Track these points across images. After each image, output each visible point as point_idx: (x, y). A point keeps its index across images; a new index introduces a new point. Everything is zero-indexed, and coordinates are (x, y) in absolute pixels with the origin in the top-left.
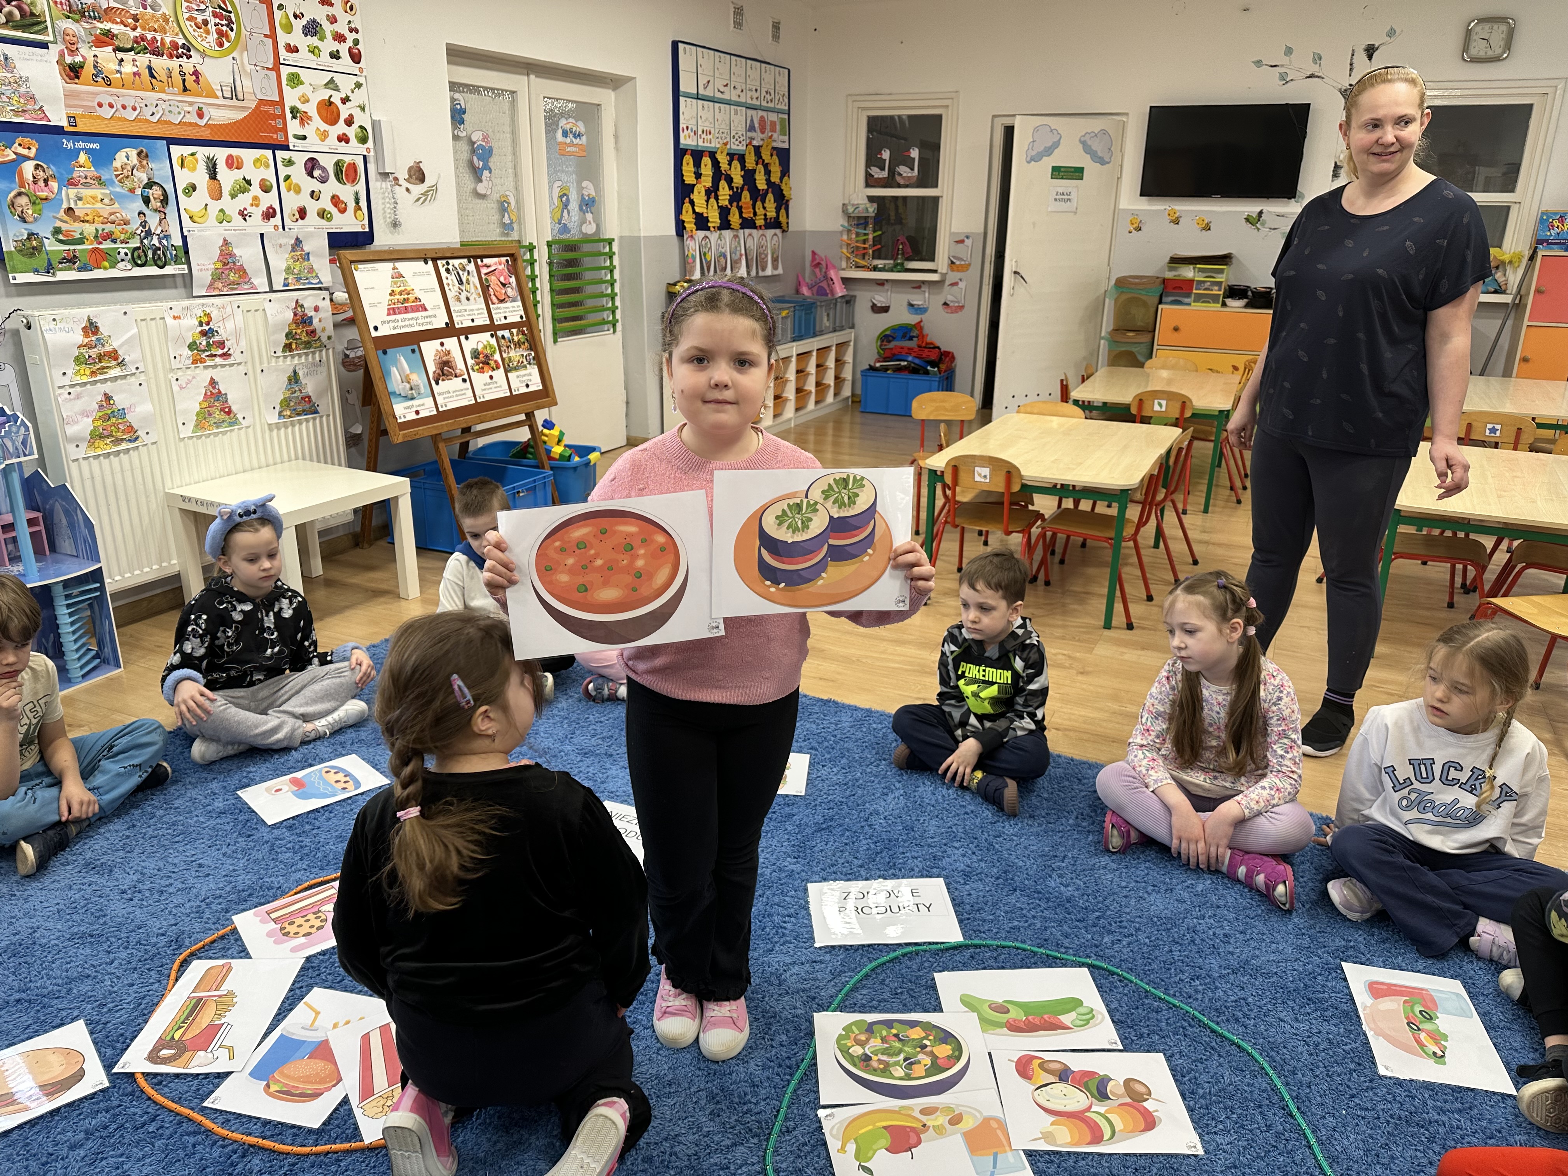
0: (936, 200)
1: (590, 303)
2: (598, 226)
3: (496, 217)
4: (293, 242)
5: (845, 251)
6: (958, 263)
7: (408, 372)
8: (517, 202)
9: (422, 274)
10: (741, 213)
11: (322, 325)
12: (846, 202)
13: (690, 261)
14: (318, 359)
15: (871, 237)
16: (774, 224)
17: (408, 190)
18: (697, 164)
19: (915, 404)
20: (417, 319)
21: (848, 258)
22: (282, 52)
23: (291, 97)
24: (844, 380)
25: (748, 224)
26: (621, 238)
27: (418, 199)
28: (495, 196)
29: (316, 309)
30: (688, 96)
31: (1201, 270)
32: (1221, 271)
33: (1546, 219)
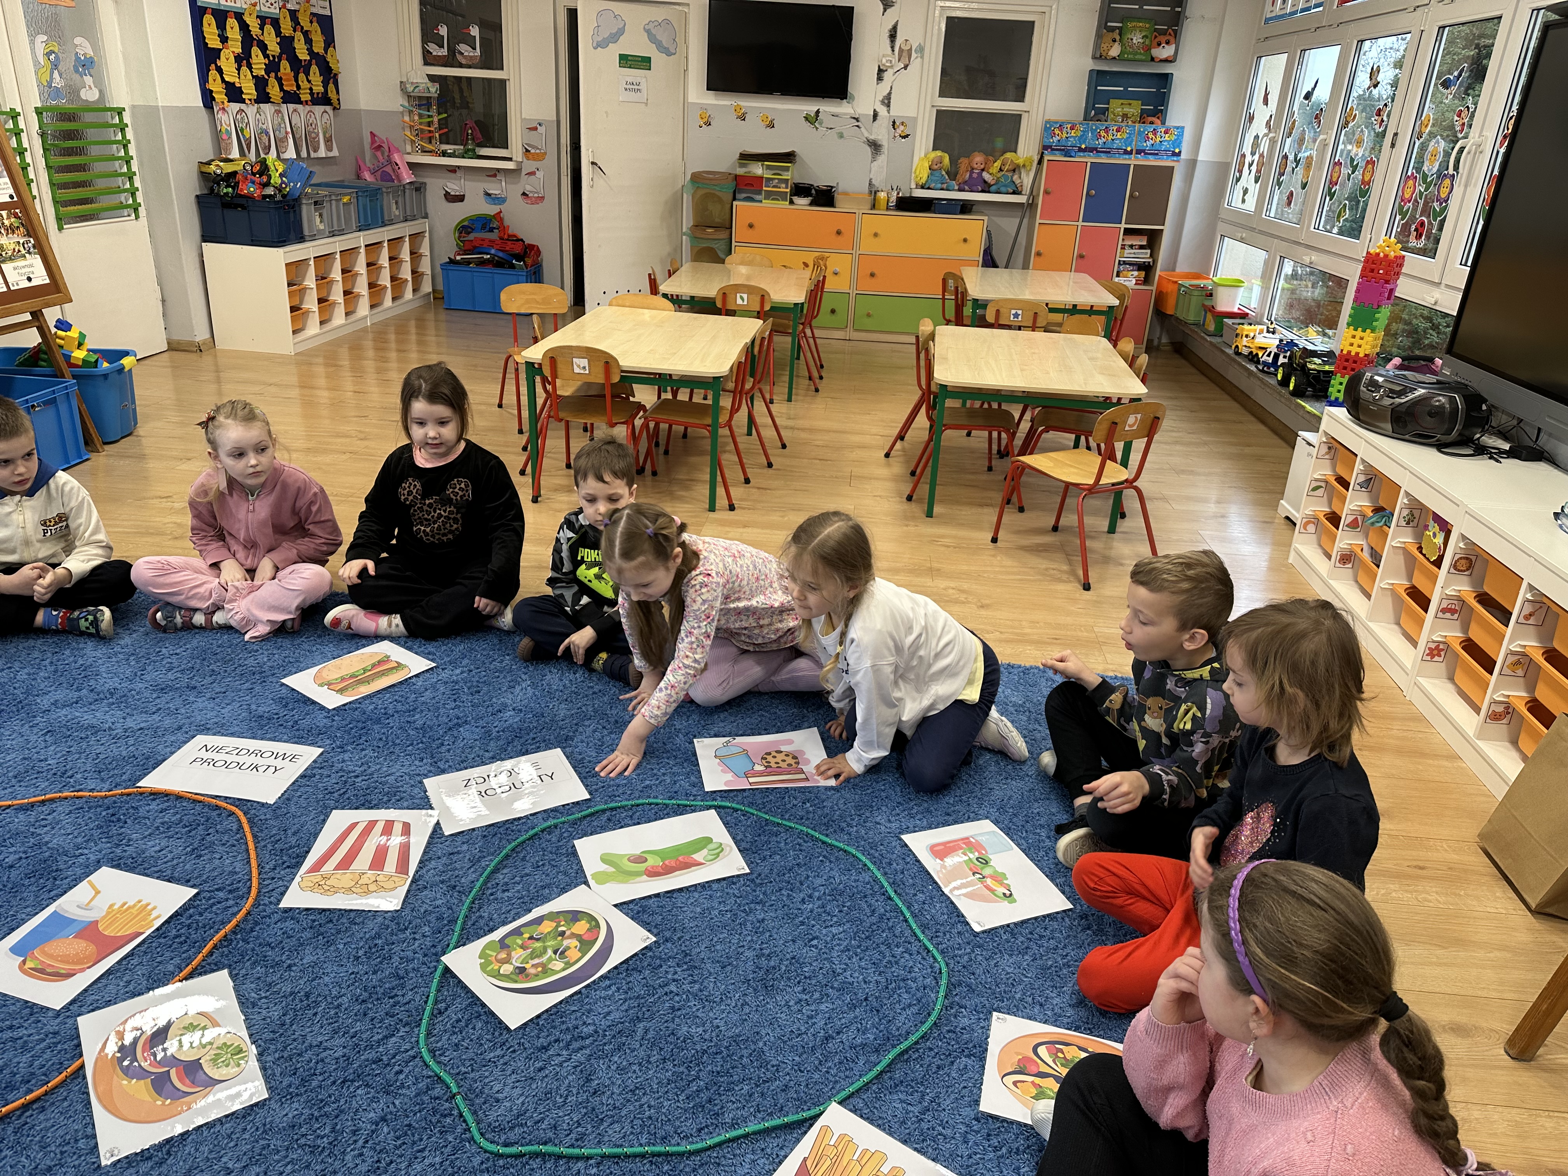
0: (503, 83)
1: (101, 183)
2: (101, 92)
5: (408, 133)
6: (533, 151)
10: (281, 85)
12: (404, 80)
13: (225, 137)
15: (436, 119)
16: (323, 100)
18: (221, 27)
19: (503, 296)
21: (413, 142)
24: (423, 274)
25: (291, 98)
26: (133, 105)
31: (768, 167)
32: (787, 169)
33: (1049, 128)
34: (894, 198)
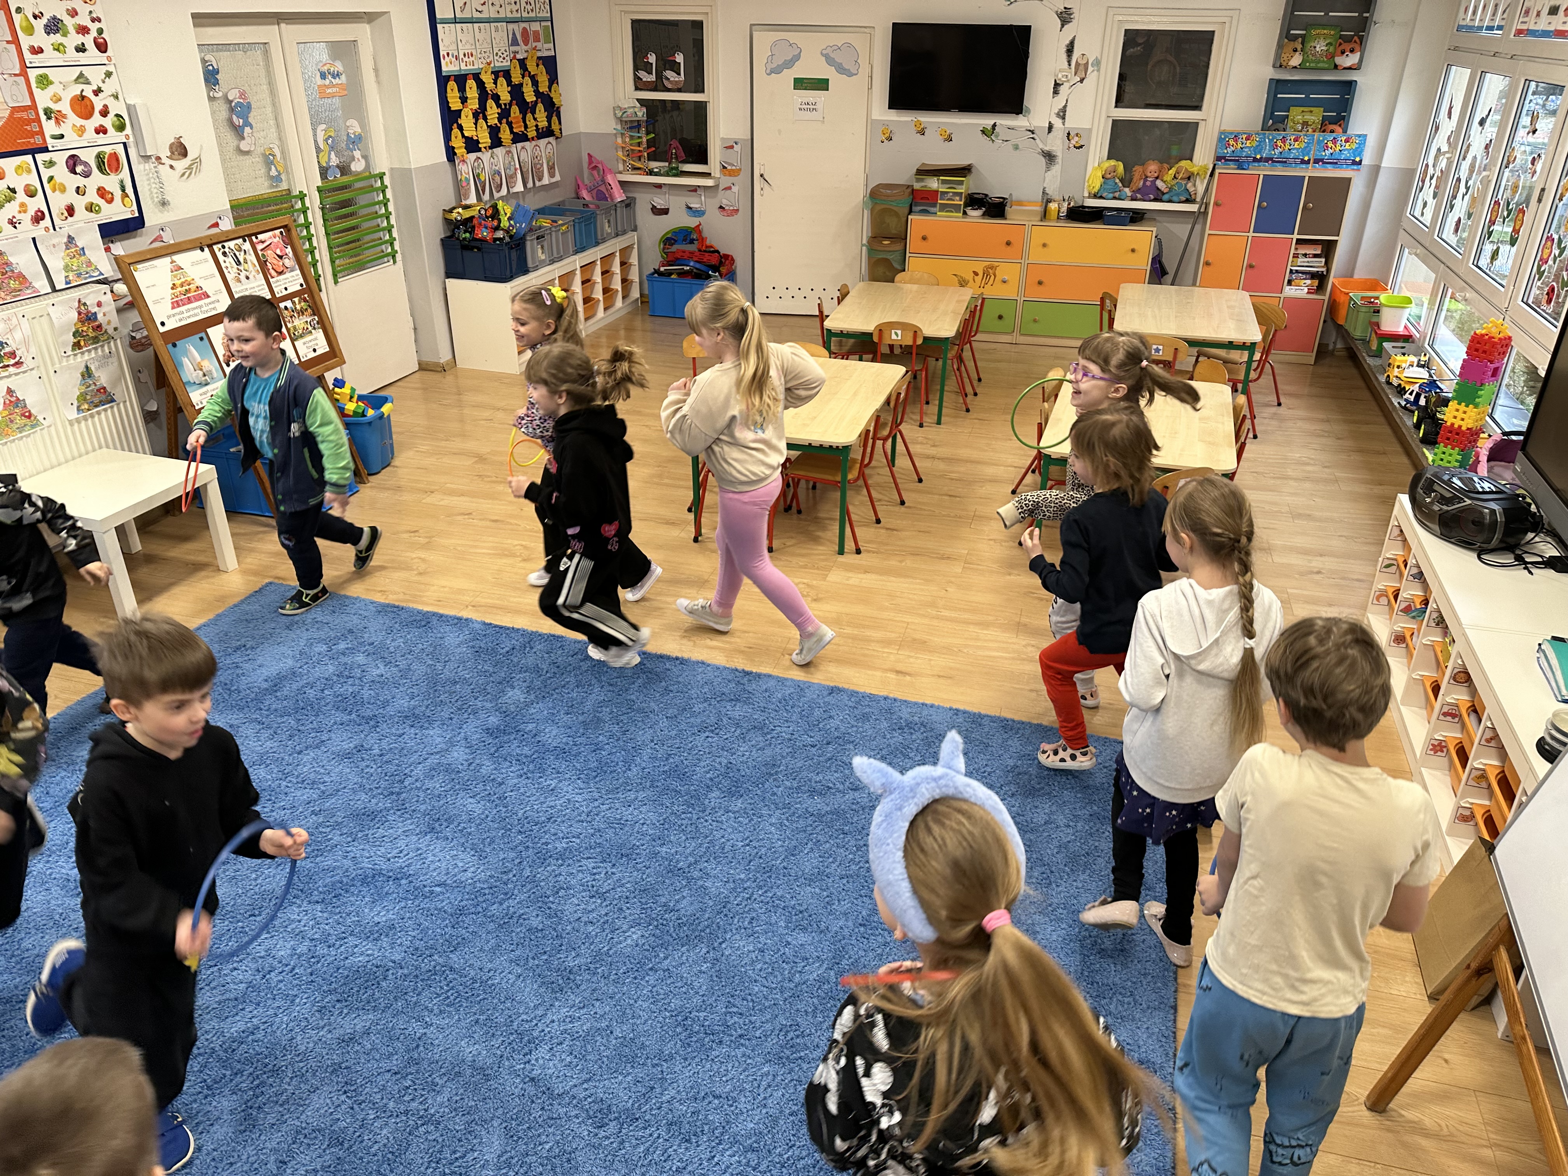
0: (703, 103)
1: (367, 239)
2: (367, 162)
3: (263, 171)
4: (65, 240)
5: (620, 153)
6: (729, 168)
7: (199, 359)
8: (283, 153)
9: (198, 263)
10: (511, 128)
11: (107, 319)
12: (617, 104)
13: (464, 185)
14: (107, 351)
15: (644, 140)
16: (546, 133)
17: (171, 167)
18: (462, 89)
19: (684, 345)
20: (201, 307)
21: (624, 161)
22: (27, 55)
23: (43, 99)
24: (631, 283)
25: (519, 138)
26: (392, 169)
27: (183, 174)
28: (260, 150)
29: (99, 304)
30: (445, 21)
31: (944, 182)
32: (961, 183)
33: (1224, 138)
34: (1064, 209)
